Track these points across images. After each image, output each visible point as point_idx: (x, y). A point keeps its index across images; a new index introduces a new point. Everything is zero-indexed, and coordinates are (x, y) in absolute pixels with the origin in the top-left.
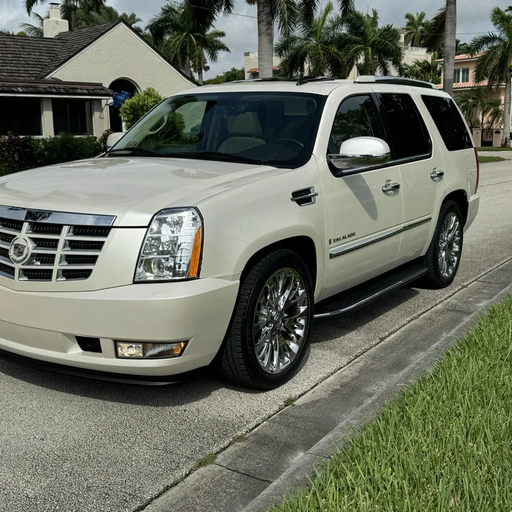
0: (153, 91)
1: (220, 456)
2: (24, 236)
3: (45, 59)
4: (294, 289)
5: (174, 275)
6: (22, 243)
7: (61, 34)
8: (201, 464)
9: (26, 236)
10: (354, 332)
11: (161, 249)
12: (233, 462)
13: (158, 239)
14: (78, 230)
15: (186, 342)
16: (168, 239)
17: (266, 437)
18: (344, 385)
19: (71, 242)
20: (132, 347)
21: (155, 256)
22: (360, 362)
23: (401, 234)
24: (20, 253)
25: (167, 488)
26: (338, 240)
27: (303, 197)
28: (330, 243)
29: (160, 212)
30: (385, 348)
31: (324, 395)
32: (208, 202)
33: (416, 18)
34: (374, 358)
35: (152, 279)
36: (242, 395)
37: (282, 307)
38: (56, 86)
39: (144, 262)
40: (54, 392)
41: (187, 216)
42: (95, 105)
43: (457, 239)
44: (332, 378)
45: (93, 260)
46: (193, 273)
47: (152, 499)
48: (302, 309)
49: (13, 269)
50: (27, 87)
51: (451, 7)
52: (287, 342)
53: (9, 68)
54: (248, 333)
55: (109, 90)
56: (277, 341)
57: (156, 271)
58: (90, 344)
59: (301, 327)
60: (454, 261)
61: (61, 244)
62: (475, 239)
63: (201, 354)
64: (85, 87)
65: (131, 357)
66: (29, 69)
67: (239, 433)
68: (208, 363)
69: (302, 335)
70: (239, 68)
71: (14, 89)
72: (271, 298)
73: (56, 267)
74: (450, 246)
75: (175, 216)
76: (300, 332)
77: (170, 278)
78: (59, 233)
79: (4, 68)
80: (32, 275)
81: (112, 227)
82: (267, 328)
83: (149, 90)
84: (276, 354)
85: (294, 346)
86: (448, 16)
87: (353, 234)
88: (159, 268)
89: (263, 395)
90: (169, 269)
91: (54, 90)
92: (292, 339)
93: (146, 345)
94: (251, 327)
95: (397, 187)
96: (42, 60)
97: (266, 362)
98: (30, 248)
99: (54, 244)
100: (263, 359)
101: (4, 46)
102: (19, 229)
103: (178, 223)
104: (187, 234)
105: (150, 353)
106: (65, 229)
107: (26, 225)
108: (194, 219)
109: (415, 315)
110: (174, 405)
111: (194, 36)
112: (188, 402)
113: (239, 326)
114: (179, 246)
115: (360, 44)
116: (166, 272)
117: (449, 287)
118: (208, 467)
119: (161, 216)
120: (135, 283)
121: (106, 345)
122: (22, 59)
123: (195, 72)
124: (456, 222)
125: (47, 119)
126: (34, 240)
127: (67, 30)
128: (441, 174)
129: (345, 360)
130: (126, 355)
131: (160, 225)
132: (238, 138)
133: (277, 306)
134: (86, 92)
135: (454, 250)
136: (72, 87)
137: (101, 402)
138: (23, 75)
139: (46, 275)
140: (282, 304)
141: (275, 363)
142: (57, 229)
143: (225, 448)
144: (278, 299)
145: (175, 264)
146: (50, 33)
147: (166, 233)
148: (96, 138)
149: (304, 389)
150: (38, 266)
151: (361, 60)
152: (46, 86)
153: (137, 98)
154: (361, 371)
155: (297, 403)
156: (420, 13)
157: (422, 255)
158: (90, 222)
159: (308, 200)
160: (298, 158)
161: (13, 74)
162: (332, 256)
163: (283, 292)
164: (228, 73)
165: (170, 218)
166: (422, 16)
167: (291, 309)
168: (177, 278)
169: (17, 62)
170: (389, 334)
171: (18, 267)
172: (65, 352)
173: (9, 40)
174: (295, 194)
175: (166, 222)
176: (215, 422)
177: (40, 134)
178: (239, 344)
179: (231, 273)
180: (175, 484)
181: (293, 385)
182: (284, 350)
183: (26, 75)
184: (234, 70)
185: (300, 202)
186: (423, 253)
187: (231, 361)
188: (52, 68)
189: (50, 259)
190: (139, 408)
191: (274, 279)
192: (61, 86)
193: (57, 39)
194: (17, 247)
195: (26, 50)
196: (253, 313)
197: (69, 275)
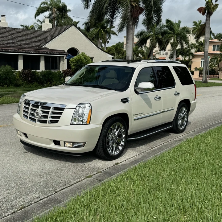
0: (84, 53)
1: (93, 176)
2: (39, 110)
3: (42, 39)
4: (120, 130)
5: (83, 123)
6: (39, 112)
7: (49, 29)
8: (87, 177)
9: (40, 110)
10: (143, 146)
11: (79, 115)
12: (97, 177)
13: (78, 112)
14: (55, 109)
15: (85, 143)
16: (81, 112)
17: (108, 172)
18: (135, 161)
19: (53, 112)
20: (69, 144)
21: (77, 117)
22: (143, 155)
23: (162, 114)
24: (38, 115)
25: (77, 182)
26: (137, 114)
27: (125, 101)
28: (134, 115)
29: (79, 104)
30: (152, 151)
31: (129, 163)
32: (93, 102)
33: (198, 23)
34: (148, 153)
35: (76, 124)
36: (103, 161)
37: (116, 135)
38: (46, 51)
39: (74, 119)
40: (45, 158)
41: (87, 105)
42: (61, 59)
43: (186, 116)
44: (132, 158)
45: (59, 117)
46: (88, 123)
47: (73, 185)
48: (124, 136)
49: (36, 119)
50: (35, 51)
51: (208, 22)
52: (118, 146)
53: (28, 43)
54: (104, 142)
55: (67, 53)
56: (115, 146)
57: (77, 121)
58: (57, 143)
59: (123, 142)
60: (185, 124)
61: (50, 113)
62: (200, 117)
63: (90, 147)
64: (58, 52)
65: (69, 147)
66: (36, 43)
67: (100, 171)
68: (92, 150)
69: (123, 144)
70: (121, 42)
71: (30, 52)
72: (113, 132)
73: (48, 119)
74: (183, 118)
75: (84, 105)
76: (123, 143)
77: (81, 124)
78: (50, 109)
79: (26, 43)
80: (41, 121)
81: (65, 108)
82: (111, 141)
83: (83, 53)
84: (114, 149)
85: (120, 148)
86: (207, 25)
87: (143, 113)
88: (78, 121)
89: (109, 162)
90: (81, 121)
91: (46, 53)
92: (120, 146)
93: (74, 143)
94: (106, 140)
95: (160, 98)
96: (41, 40)
97: (110, 152)
98: (41, 114)
99: (48, 113)
100: (110, 151)
101: (26, 34)
102: (38, 108)
103: (84, 108)
104: (87, 111)
105: (74, 146)
106: (51, 108)
107: (40, 107)
108: (89, 107)
109: (166, 141)
110: (82, 163)
111: (103, 30)
112: (86, 162)
113: (102, 139)
114: (84, 114)
115: (172, 34)
116: (80, 122)
117: (182, 133)
118: (89, 178)
119: (79, 105)
120: (71, 125)
121: (62, 143)
122: (33, 39)
123: (103, 43)
124: (185, 110)
125: (42, 64)
126: (42, 111)
127: (51, 28)
128: (179, 94)
129: (138, 154)
130: (67, 146)
131: (79, 108)
132: (109, 79)
133: (115, 134)
134: (58, 53)
135: (185, 120)
136: (52, 52)
137: (59, 161)
138: (33, 46)
139: (45, 122)
140: (116, 134)
141: (114, 152)
142: (49, 108)
143: (95, 174)
144: (115, 132)
145: (83, 120)
146: (44, 29)
147: (81, 110)
148: (61, 72)
149: (122, 161)
150: (43, 119)
151: (172, 41)
152: (42, 51)
153: (78, 56)
154: (142, 157)
155: (119, 164)
156: (200, 20)
157: (171, 121)
158: (59, 106)
159: (127, 102)
160: (124, 88)
161: (29, 45)
162: (134, 120)
163: (117, 130)
164: (117, 44)
165: (82, 106)
166: (200, 22)
167: (120, 136)
168: (84, 124)
169: (31, 40)
170: (155, 147)
171: (37, 119)
172: (50, 145)
173: (28, 31)
174: (122, 100)
175: (81, 107)
176: (93, 168)
177: (39, 69)
178: (102, 145)
179: (99, 123)
180: (80, 181)
181: (119, 160)
182: (117, 149)
183: (35, 46)
184: (119, 43)
185: (123, 102)
186: (172, 121)
187: (99, 150)
188: (45, 43)
189: (47, 117)
190: (71, 163)
191: (114, 126)
192: (48, 51)
193: (47, 31)
194: (37, 113)
195: (35, 36)
196: (106, 135)
197: (52, 122)
